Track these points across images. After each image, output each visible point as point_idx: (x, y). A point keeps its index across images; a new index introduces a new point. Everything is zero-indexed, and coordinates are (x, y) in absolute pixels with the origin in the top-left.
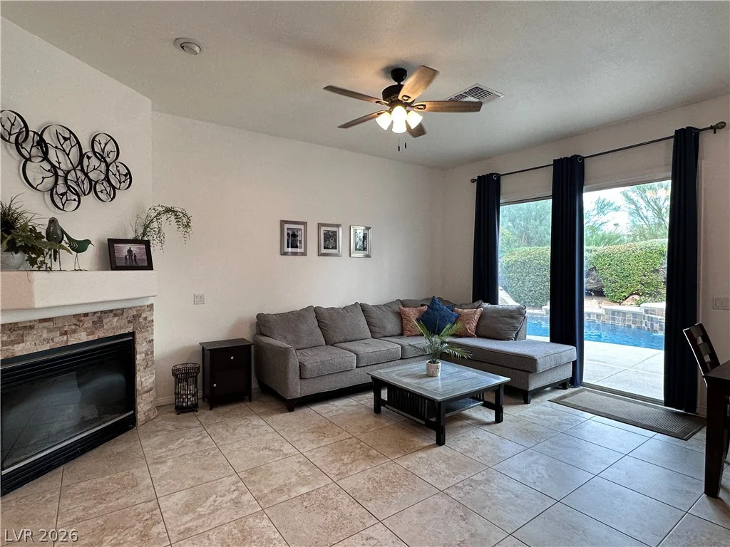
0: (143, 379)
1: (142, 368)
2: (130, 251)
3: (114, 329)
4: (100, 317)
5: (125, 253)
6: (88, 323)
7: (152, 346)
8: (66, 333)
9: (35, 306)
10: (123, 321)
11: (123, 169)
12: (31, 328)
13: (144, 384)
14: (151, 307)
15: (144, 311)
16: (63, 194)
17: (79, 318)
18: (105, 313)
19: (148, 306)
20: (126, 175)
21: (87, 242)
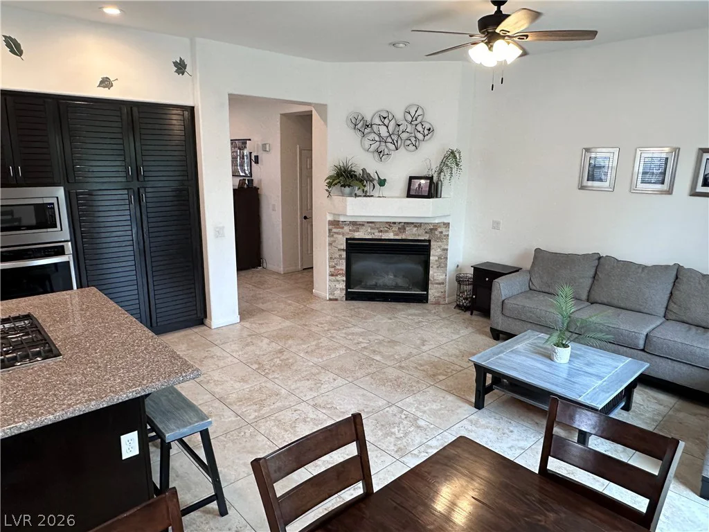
0: (435, 274)
1: (435, 266)
2: (420, 185)
3: (413, 235)
4: (404, 226)
5: (417, 186)
6: (395, 228)
7: (447, 253)
8: (381, 231)
9: (348, 214)
10: (421, 231)
11: (427, 126)
12: (363, 225)
13: (435, 278)
14: (447, 225)
15: (440, 227)
16: (381, 152)
17: (390, 225)
18: (408, 223)
19: (444, 224)
20: (429, 130)
21: (385, 180)
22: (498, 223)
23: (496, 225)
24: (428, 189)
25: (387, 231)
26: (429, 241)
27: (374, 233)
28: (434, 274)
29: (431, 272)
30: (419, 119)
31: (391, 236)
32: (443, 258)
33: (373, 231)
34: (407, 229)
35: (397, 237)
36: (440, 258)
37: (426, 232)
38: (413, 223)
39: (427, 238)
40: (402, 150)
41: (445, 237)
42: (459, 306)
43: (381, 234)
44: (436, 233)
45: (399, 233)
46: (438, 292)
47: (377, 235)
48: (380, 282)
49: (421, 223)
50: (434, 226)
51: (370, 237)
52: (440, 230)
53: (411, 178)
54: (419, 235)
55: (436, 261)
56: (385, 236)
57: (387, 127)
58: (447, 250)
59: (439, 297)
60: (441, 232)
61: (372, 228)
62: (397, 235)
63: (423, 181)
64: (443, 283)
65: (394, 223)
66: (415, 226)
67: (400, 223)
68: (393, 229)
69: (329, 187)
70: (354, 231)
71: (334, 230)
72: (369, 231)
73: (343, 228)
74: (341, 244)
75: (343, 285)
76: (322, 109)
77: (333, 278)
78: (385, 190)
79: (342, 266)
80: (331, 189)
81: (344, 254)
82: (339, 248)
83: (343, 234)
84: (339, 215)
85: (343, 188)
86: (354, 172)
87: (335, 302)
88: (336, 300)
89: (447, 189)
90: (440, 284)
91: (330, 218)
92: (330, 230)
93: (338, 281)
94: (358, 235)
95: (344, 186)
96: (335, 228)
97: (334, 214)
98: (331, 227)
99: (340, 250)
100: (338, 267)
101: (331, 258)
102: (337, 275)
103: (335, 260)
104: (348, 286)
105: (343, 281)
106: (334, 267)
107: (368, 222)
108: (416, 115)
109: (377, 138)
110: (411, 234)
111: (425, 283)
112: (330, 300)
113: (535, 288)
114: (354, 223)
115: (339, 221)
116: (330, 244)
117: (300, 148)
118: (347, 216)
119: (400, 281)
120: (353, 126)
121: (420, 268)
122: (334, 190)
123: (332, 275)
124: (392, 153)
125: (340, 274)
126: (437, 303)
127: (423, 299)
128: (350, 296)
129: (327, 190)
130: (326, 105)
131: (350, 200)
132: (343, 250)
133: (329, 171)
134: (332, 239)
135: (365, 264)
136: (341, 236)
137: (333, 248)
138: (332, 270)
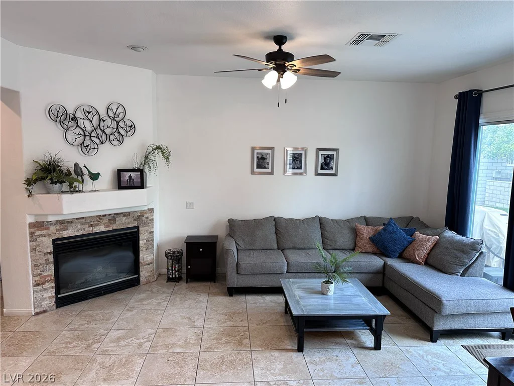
1: (144, 249)
2: (130, 177)
5: (127, 178)
7: (153, 236)
8: (92, 226)
11: (129, 123)
15: (146, 213)
16: (87, 146)
17: (100, 218)
18: (118, 214)
20: (131, 126)
21: (98, 174)
22: (191, 204)
24: (139, 180)
25: (97, 225)
26: (138, 227)
27: (84, 229)
28: (145, 256)
29: (141, 256)
30: (121, 116)
31: (102, 228)
32: (150, 240)
33: (83, 227)
34: (117, 219)
35: (108, 229)
36: (147, 241)
37: (135, 220)
38: (122, 213)
39: (135, 224)
40: (107, 144)
41: (150, 222)
42: (170, 280)
43: (92, 228)
45: (109, 224)
46: (148, 272)
47: (88, 230)
49: (129, 213)
51: (80, 233)
52: (146, 216)
53: (120, 171)
54: (128, 224)
55: (145, 244)
56: (96, 230)
57: (91, 121)
58: (153, 232)
60: (147, 218)
61: (82, 224)
62: (108, 226)
64: (151, 263)
65: (105, 215)
66: (125, 216)
67: (110, 215)
68: (104, 222)
69: (29, 185)
71: (38, 233)
72: (79, 227)
73: (48, 229)
74: (48, 247)
75: (52, 293)
76: (14, 95)
77: (40, 287)
79: (50, 271)
80: (32, 187)
81: (51, 258)
82: (45, 251)
83: (49, 236)
84: (47, 215)
87: (46, 314)
88: (45, 311)
89: (151, 179)
90: (149, 264)
91: (31, 220)
92: (31, 234)
93: (45, 289)
94: (66, 234)
96: (38, 230)
97: (36, 215)
98: (32, 230)
99: (46, 254)
100: (44, 274)
101: (35, 266)
102: (44, 283)
103: (41, 267)
104: (58, 292)
105: (52, 288)
106: (40, 274)
107: (77, 219)
109: (82, 133)
110: (122, 224)
111: (136, 267)
112: (37, 314)
114: (61, 222)
115: (43, 222)
116: (33, 250)
119: (111, 271)
121: (130, 254)
122: (35, 188)
123: (38, 285)
124: (101, 146)
125: (48, 281)
126: (148, 282)
127: (134, 283)
128: (61, 302)
129: (25, 189)
130: (18, 92)
131: (66, 197)
132: (50, 253)
134: (34, 243)
136: (46, 238)
137: (37, 253)
138: (38, 278)
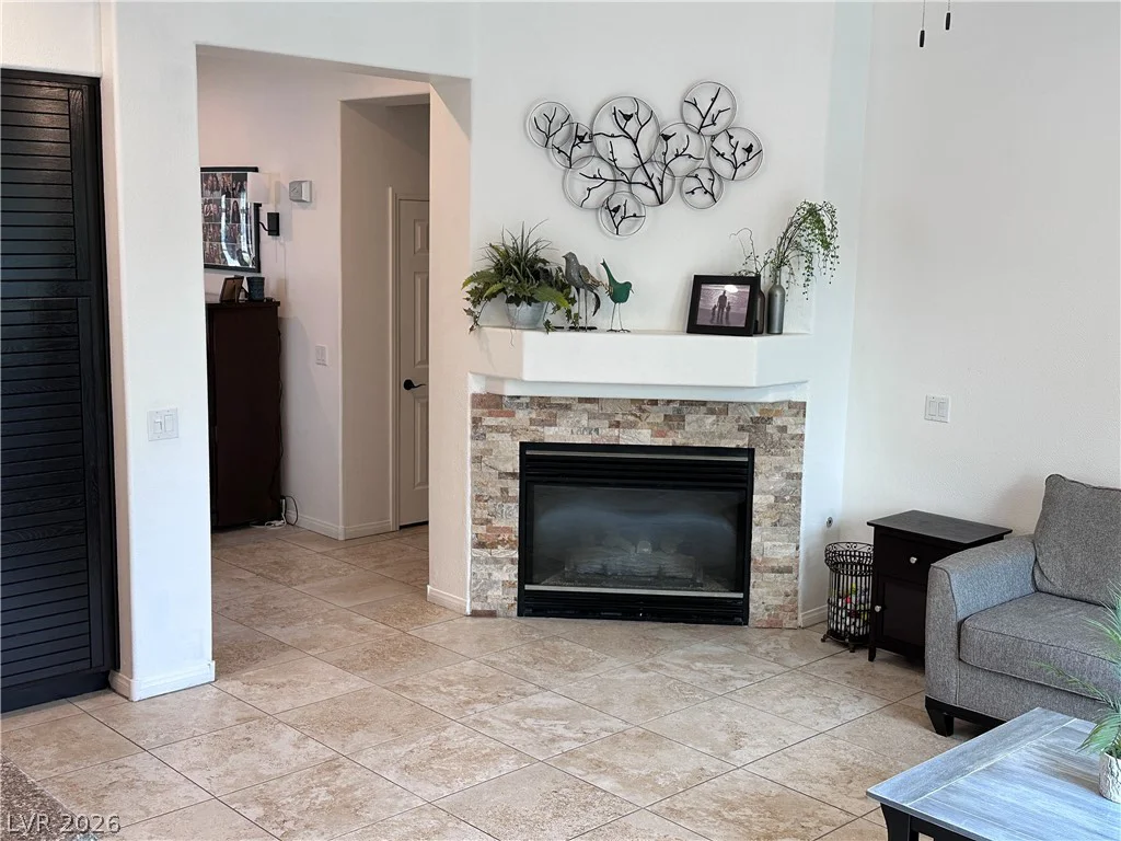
0: (768, 544)
1: (767, 522)
2: (723, 298)
3: (704, 434)
4: (679, 410)
5: (715, 301)
6: (656, 416)
7: (798, 486)
8: (618, 425)
9: (526, 378)
10: (728, 425)
11: (744, 142)
12: (567, 407)
13: (768, 554)
14: (799, 408)
15: (778, 413)
16: (616, 210)
17: (642, 406)
18: (691, 403)
19: (791, 405)
20: (749, 150)
21: (628, 286)
22: (942, 404)
23: (935, 410)
24: (744, 310)
25: (632, 425)
26: (750, 452)
27: (597, 430)
28: (766, 543)
29: (755, 540)
30: (722, 120)
31: (643, 436)
32: (790, 500)
33: (595, 423)
34: (689, 418)
35: (660, 442)
36: (779, 499)
37: (741, 429)
38: (704, 403)
39: (743, 443)
40: (674, 205)
41: (793, 442)
42: (835, 636)
43: (616, 431)
44: (770, 429)
45: (666, 428)
46: (776, 594)
47: (607, 435)
48: (616, 562)
49: (727, 404)
50: (762, 411)
51: (586, 439)
52: (778, 421)
53: (700, 281)
54: (721, 436)
55: (771, 507)
56: (628, 438)
57: (635, 142)
58: (799, 476)
59: (782, 607)
60: (783, 429)
61: (592, 416)
62: (663, 435)
63: (731, 289)
64: (789, 570)
65: (654, 402)
66: (711, 412)
67: (669, 402)
68: (650, 420)
69: (475, 303)
70: (543, 423)
71: (489, 421)
72: (584, 422)
73: (511, 415)
74: (508, 460)
75: (510, 573)
76: (458, 89)
77: (485, 553)
78: (626, 313)
79: (510, 519)
80: (479, 309)
81: (514, 487)
82: (502, 468)
83: (513, 432)
84: (502, 380)
85: (512, 307)
86: (544, 262)
87: (491, 620)
88: (492, 614)
89: (799, 308)
90: (780, 571)
91: (476, 387)
92: (476, 421)
93: (496, 561)
94: (552, 434)
95: (515, 300)
96: (490, 415)
97: (488, 378)
98: (479, 412)
99: (503, 475)
100: (496, 523)
101: (478, 498)
102: (493, 546)
103: (490, 503)
104: (526, 574)
105: (512, 561)
106: (488, 521)
107: (582, 400)
108: (713, 111)
109: (607, 172)
110: (697, 433)
111: (739, 570)
112: (475, 614)
113: (1049, 587)
114: (542, 403)
115: (501, 396)
116: (477, 460)
117: (395, 195)
118: (523, 381)
119: (670, 563)
120: (540, 138)
121: (724, 528)
122: (488, 310)
123: (480, 545)
124: (650, 212)
125: (503, 543)
126: (774, 626)
127: (732, 614)
128: (532, 605)
129: (469, 312)
130: (468, 81)
131: (533, 339)
132: (513, 475)
133: (477, 260)
134: (481, 445)
135: (569, 514)
136: (506, 437)
137: (484, 470)
138: (482, 530)
